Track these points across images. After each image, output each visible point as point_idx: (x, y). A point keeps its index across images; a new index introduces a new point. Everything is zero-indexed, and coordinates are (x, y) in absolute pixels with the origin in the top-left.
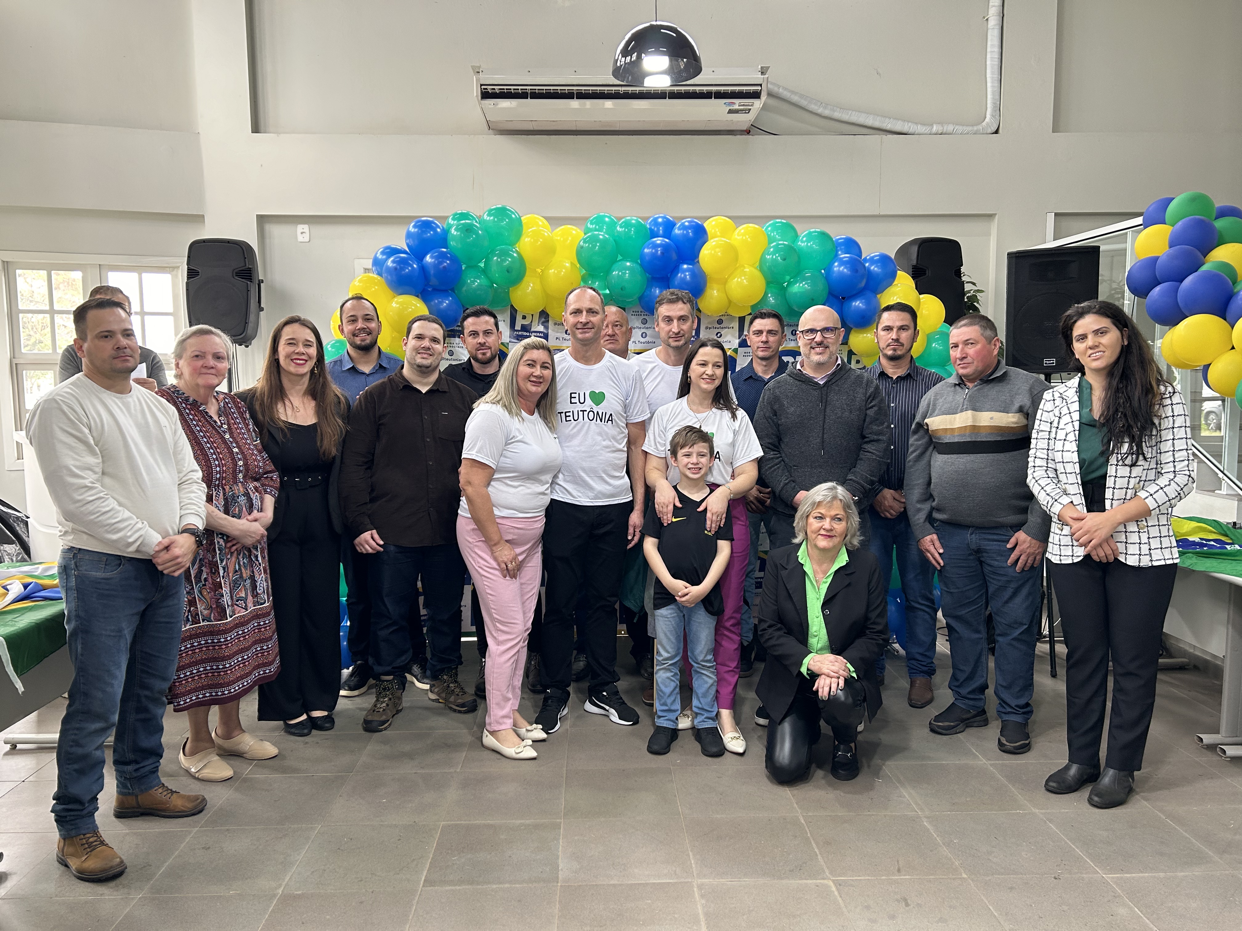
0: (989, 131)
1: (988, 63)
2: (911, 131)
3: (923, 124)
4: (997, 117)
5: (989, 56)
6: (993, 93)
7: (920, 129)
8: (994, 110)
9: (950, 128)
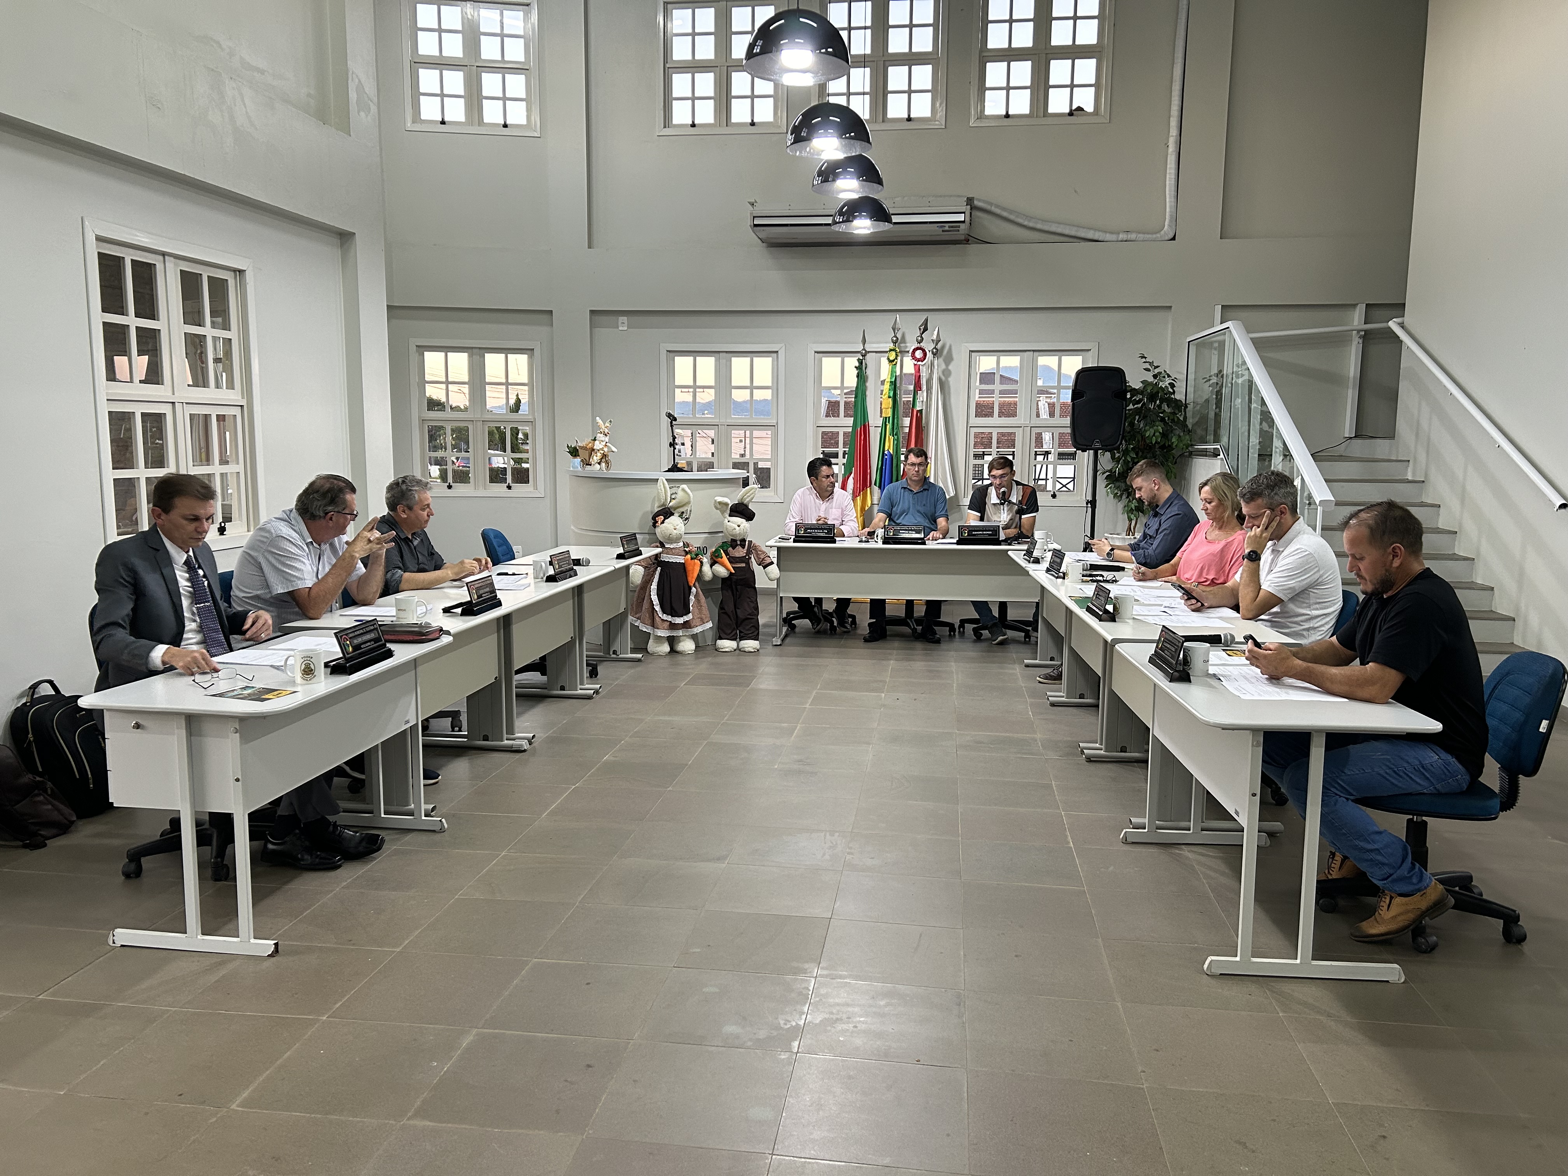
0: (1167, 238)
1: (1167, 182)
2: (1100, 239)
3: (1111, 233)
4: (1174, 227)
5: (1168, 176)
6: (1171, 207)
7: (1108, 237)
8: (1171, 221)
9: (1133, 236)
